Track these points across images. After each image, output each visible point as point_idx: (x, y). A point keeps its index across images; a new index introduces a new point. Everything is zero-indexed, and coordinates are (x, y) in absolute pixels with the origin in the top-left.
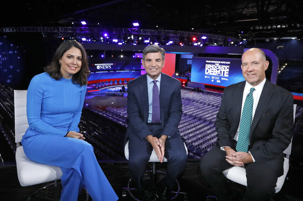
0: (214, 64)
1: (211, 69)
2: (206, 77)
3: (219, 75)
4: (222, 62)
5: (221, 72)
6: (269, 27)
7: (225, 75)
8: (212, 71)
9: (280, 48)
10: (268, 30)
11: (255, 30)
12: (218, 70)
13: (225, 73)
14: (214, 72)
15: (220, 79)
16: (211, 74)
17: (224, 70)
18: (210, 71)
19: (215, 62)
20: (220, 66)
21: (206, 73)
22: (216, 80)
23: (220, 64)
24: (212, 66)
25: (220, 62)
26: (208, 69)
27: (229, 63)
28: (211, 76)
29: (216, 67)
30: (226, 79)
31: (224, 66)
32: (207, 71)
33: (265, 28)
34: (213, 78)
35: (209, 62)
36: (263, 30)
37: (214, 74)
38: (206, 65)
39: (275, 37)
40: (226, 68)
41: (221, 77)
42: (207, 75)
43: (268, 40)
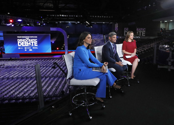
0: (25, 38)
1: (22, 42)
2: (19, 48)
3: (30, 45)
4: (31, 37)
5: (31, 43)
6: (58, 16)
7: (35, 45)
8: (24, 44)
9: (67, 27)
10: (57, 17)
11: (49, 17)
12: (29, 42)
13: (35, 44)
14: (26, 44)
15: (32, 48)
16: (23, 45)
17: (34, 42)
18: (22, 44)
19: (25, 37)
20: (30, 40)
21: (19, 45)
22: (29, 50)
23: (30, 38)
24: (24, 40)
25: (29, 37)
26: (21, 43)
27: (36, 37)
28: (24, 47)
29: (26, 41)
30: (37, 48)
31: (33, 40)
32: (20, 44)
33: (56, 16)
34: (26, 48)
35: (20, 37)
36: (54, 17)
37: (26, 45)
38: (18, 40)
39: (61, 21)
40: (35, 40)
42: (20, 47)
43: (57, 23)
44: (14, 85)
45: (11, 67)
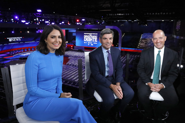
0: (89, 35)
2: (85, 43)
5: (93, 39)
6: (116, 15)
7: (96, 41)
9: (122, 26)
10: (115, 16)
11: (109, 16)
12: (91, 38)
13: (95, 40)
14: (89, 39)
15: (93, 44)
16: (87, 41)
18: (87, 39)
19: (89, 34)
20: (92, 36)
21: (85, 40)
22: (91, 44)
23: (92, 35)
24: (88, 36)
25: (92, 34)
27: (97, 34)
28: (88, 42)
29: (90, 37)
30: (96, 43)
31: (94, 36)
32: (85, 39)
33: (114, 15)
34: (89, 43)
35: (86, 34)
36: (113, 16)
37: (89, 41)
38: (84, 36)
39: (118, 20)
40: (96, 37)
41: (93, 42)
42: (85, 42)
43: (115, 21)
44: (76, 71)
45: (77, 57)
